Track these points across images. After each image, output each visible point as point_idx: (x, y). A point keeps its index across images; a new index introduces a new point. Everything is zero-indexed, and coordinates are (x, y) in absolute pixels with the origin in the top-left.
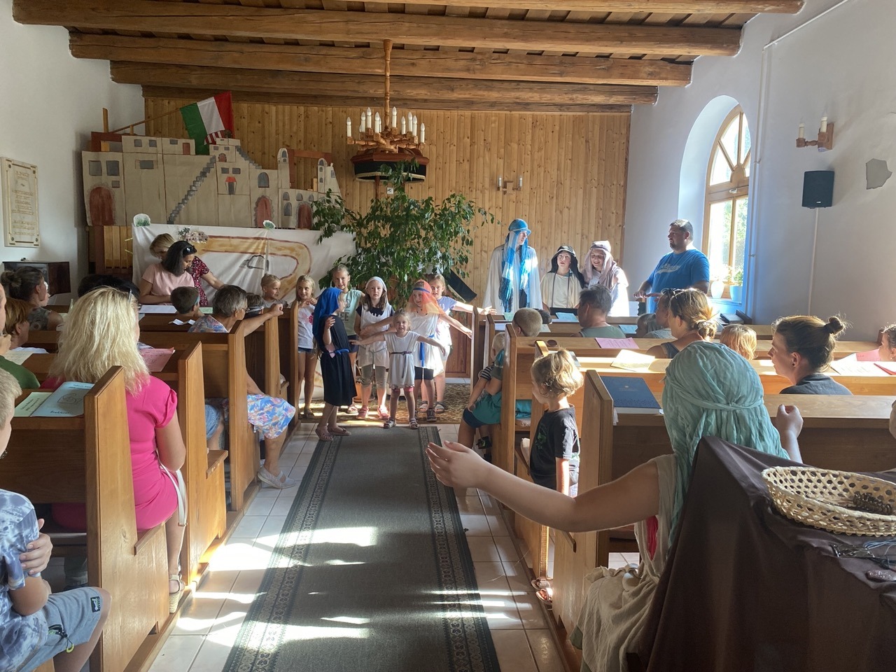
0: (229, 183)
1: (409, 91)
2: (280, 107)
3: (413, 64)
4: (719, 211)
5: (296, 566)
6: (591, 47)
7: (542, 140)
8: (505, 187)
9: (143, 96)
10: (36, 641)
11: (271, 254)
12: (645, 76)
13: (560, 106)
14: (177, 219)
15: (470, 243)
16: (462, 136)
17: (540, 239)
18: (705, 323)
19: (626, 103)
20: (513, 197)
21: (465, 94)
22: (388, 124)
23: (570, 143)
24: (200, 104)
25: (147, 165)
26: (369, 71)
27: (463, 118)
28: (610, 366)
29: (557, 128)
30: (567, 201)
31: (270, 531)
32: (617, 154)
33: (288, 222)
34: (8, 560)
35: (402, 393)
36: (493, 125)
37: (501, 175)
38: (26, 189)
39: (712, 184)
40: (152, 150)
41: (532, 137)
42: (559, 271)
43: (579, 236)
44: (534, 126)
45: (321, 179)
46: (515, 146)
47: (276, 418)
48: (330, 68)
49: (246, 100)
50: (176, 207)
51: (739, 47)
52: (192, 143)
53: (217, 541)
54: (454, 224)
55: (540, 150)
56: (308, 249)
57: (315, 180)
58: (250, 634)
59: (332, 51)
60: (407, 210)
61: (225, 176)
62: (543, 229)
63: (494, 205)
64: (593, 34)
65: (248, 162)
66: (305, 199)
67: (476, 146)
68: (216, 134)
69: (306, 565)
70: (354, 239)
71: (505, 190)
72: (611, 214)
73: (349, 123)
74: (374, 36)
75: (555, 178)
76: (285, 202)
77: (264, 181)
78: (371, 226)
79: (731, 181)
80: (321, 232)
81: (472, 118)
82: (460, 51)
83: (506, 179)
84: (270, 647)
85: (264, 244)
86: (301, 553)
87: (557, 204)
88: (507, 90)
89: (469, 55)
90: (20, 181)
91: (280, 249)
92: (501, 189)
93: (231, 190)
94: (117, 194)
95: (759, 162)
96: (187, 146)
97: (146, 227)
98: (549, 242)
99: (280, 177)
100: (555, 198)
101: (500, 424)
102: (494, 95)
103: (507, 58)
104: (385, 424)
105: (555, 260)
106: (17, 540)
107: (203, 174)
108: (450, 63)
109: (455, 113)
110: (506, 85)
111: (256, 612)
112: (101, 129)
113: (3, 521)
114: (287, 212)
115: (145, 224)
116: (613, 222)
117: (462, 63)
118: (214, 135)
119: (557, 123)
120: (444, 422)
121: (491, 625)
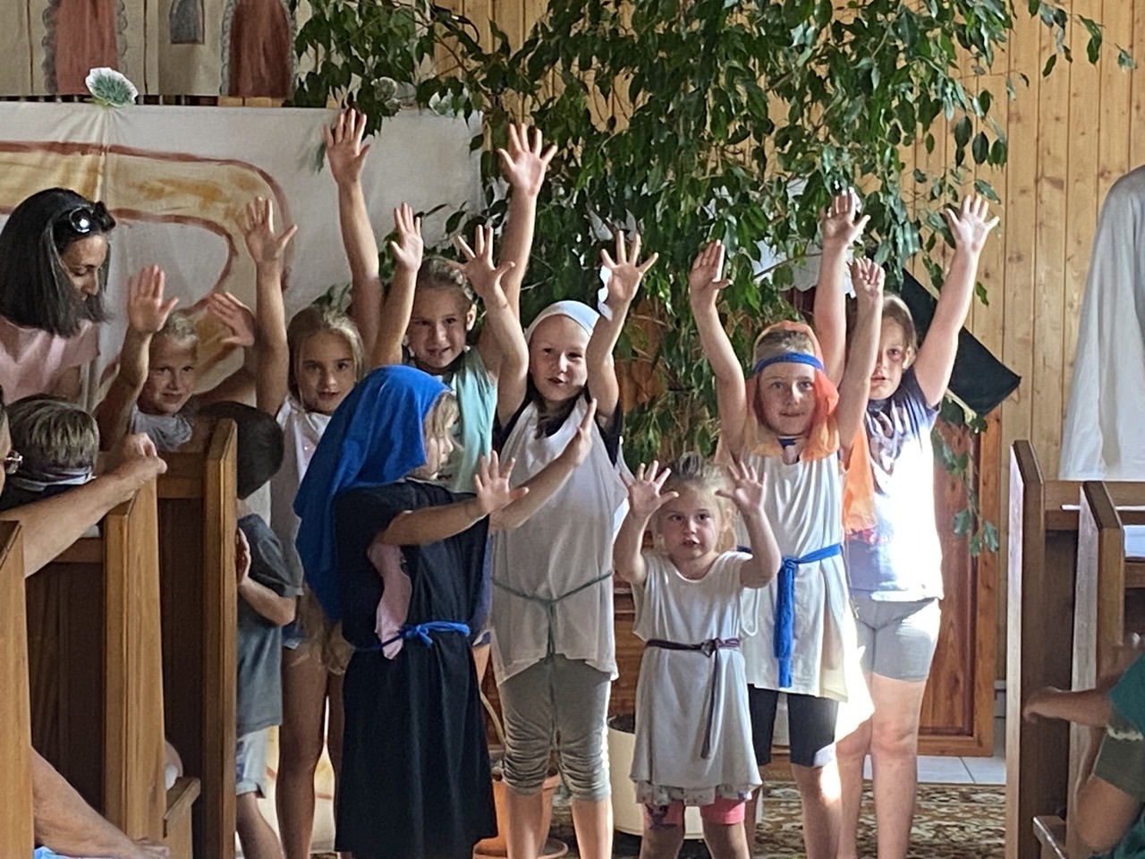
11: (121, 214)
15: (992, 152)
33: (188, 64)
56: (276, 189)
80: (331, 114)
85: (93, 170)
91: (157, 194)
114: (182, 27)
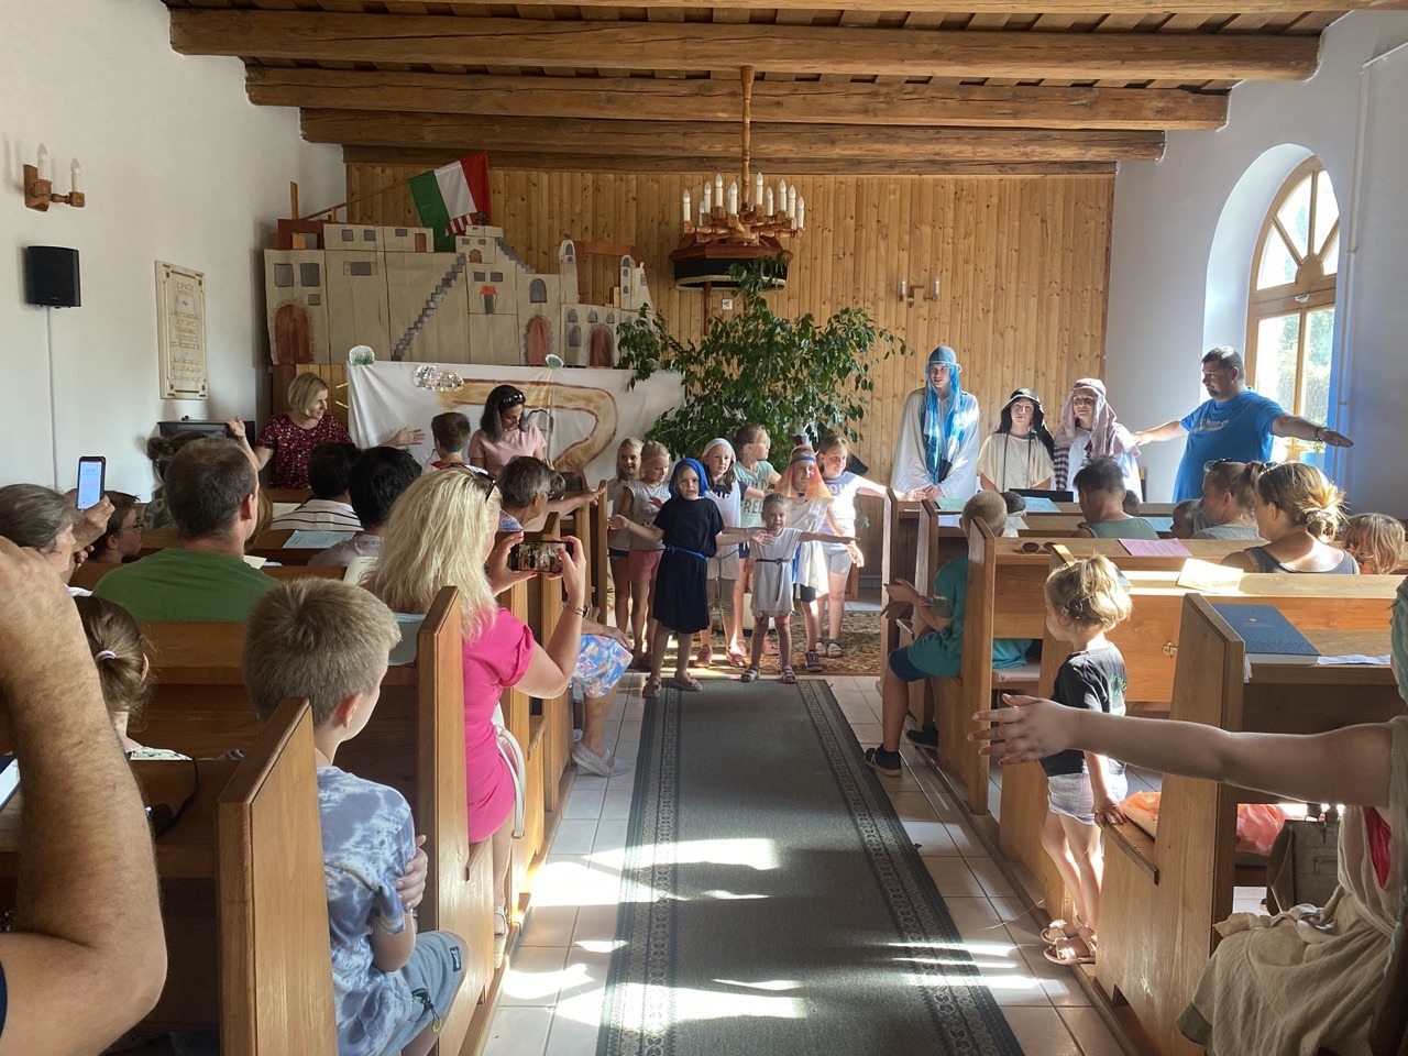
0: (486, 297)
1: (763, 146)
2: (556, 175)
3: (778, 104)
4: (1273, 330)
5: (663, 900)
6: (1073, 70)
7: (971, 218)
8: (911, 295)
9: (345, 161)
10: (399, 1012)
11: (557, 407)
12: (1151, 114)
13: (1001, 166)
14: (406, 352)
15: (868, 386)
16: (841, 215)
18: (1319, 514)
19: (1112, 158)
20: (924, 311)
21: (853, 149)
22: (747, 200)
23: (1017, 224)
24: (438, 173)
25: (361, 269)
26: (709, 116)
27: (844, 186)
28: (1176, 584)
29: (995, 200)
30: (1012, 315)
31: (610, 843)
32: (1092, 240)
33: (575, 355)
34: (387, 892)
35: (772, 623)
36: (892, 197)
37: (905, 276)
38: (190, 309)
39: (1262, 285)
40: (369, 245)
41: (955, 216)
42: (1013, 430)
43: (1033, 371)
44: (958, 198)
45: (626, 288)
46: (927, 230)
47: (604, 665)
48: (647, 113)
49: (501, 165)
50: (405, 335)
51: (1316, 65)
52: (429, 233)
53: (537, 859)
54: (844, 357)
55: (967, 235)
56: (612, 399)
57: (616, 289)
58: (621, 1007)
59: (652, 86)
60: (770, 334)
61: (480, 284)
62: (973, 363)
63: (893, 324)
64: (1078, 50)
65: (514, 262)
66: (602, 319)
67: (864, 231)
68: (464, 218)
69: (679, 898)
70: (683, 383)
71: (911, 299)
72: (1083, 337)
73: (687, 200)
74: (728, 62)
75: (991, 281)
76: (571, 325)
77: (538, 293)
78: (711, 363)
79: (1296, 282)
80: (630, 373)
81: (858, 186)
82: (853, 81)
83: (912, 283)
84: (656, 1026)
85: (548, 391)
86: (666, 879)
87: (996, 322)
88: (919, 141)
89: (868, 88)
90: (182, 298)
91: (570, 400)
92: (905, 298)
93: (489, 308)
94: (316, 314)
95: (1355, 251)
96: (421, 238)
97: (369, 366)
98: (982, 384)
99: (564, 285)
100: (992, 312)
101: (960, 677)
102: (899, 150)
103: (929, 91)
104: (743, 676)
105: (1006, 413)
106: (395, 859)
107: (447, 282)
108: (837, 101)
109: (831, 178)
110: (918, 134)
111: (619, 969)
112: (289, 216)
113: (379, 832)
114: (573, 341)
115: (366, 361)
116: (1086, 350)
117: (856, 100)
118: (460, 220)
119: (995, 192)
120: (835, 671)
121: (999, 1000)
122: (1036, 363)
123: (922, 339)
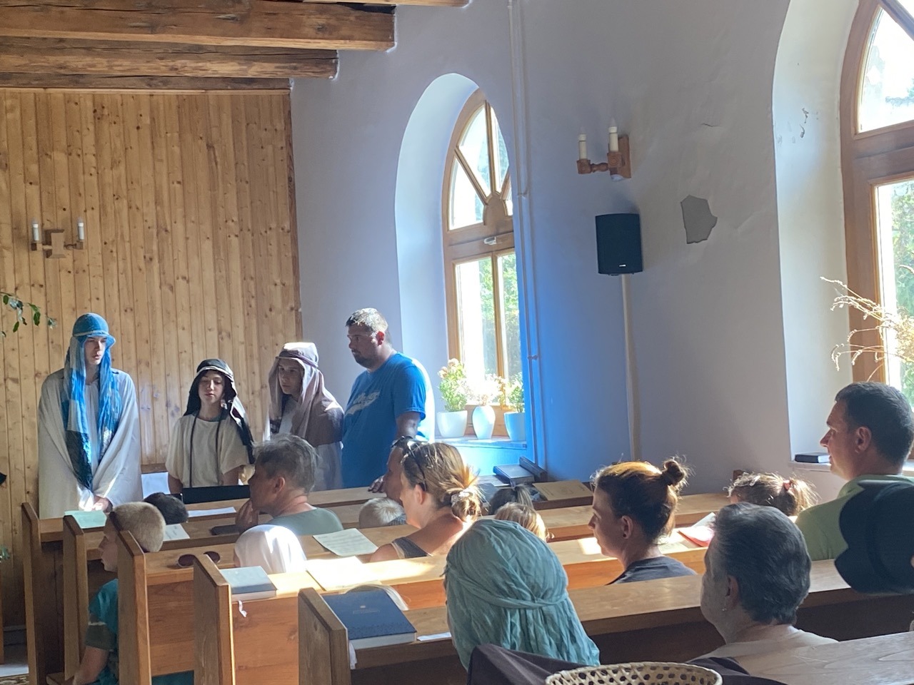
4: (470, 277)
7: (118, 144)
8: (47, 241)
12: (312, 32)
13: (150, 81)
17: (132, 345)
18: (462, 495)
19: (280, 75)
20: (67, 262)
23: (176, 149)
29: (146, 120)
30: (182, 264)
32: (271, 169)
36: (10, 116)
37: (37, 217)
39: (451, 228)
41: (97, 140)
42: (202, 411)
43: (215, 333)
44: (98, 116)
46: (60, 157)
55: (114, 164)
62: (137, 326)
63: (27, 280)
71: (47, 247)
72: (273, 287)
75: (151, 220)
79: (485, 223)
83: (48, 226)
87: (162, 272)
92: (40, 246)
95: (526, 193)
98: (152, 351)
100: (156, 260)
102: (10, 62)
116: (278, 303)
119: (145, 110)
122: (218, 321)
123: (67, 298)
